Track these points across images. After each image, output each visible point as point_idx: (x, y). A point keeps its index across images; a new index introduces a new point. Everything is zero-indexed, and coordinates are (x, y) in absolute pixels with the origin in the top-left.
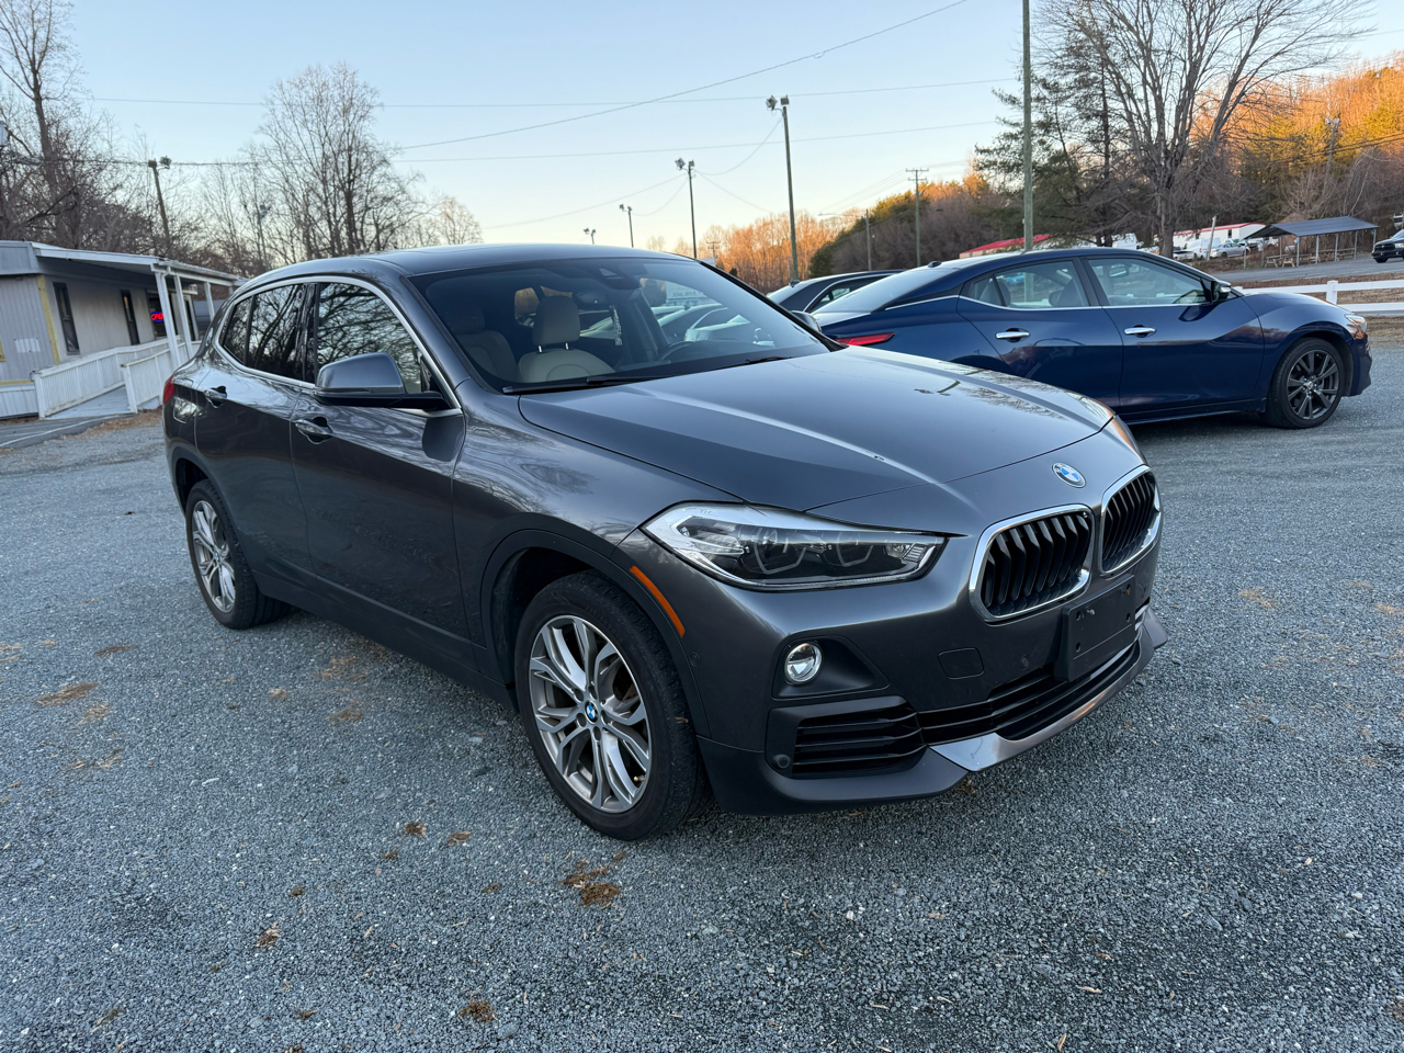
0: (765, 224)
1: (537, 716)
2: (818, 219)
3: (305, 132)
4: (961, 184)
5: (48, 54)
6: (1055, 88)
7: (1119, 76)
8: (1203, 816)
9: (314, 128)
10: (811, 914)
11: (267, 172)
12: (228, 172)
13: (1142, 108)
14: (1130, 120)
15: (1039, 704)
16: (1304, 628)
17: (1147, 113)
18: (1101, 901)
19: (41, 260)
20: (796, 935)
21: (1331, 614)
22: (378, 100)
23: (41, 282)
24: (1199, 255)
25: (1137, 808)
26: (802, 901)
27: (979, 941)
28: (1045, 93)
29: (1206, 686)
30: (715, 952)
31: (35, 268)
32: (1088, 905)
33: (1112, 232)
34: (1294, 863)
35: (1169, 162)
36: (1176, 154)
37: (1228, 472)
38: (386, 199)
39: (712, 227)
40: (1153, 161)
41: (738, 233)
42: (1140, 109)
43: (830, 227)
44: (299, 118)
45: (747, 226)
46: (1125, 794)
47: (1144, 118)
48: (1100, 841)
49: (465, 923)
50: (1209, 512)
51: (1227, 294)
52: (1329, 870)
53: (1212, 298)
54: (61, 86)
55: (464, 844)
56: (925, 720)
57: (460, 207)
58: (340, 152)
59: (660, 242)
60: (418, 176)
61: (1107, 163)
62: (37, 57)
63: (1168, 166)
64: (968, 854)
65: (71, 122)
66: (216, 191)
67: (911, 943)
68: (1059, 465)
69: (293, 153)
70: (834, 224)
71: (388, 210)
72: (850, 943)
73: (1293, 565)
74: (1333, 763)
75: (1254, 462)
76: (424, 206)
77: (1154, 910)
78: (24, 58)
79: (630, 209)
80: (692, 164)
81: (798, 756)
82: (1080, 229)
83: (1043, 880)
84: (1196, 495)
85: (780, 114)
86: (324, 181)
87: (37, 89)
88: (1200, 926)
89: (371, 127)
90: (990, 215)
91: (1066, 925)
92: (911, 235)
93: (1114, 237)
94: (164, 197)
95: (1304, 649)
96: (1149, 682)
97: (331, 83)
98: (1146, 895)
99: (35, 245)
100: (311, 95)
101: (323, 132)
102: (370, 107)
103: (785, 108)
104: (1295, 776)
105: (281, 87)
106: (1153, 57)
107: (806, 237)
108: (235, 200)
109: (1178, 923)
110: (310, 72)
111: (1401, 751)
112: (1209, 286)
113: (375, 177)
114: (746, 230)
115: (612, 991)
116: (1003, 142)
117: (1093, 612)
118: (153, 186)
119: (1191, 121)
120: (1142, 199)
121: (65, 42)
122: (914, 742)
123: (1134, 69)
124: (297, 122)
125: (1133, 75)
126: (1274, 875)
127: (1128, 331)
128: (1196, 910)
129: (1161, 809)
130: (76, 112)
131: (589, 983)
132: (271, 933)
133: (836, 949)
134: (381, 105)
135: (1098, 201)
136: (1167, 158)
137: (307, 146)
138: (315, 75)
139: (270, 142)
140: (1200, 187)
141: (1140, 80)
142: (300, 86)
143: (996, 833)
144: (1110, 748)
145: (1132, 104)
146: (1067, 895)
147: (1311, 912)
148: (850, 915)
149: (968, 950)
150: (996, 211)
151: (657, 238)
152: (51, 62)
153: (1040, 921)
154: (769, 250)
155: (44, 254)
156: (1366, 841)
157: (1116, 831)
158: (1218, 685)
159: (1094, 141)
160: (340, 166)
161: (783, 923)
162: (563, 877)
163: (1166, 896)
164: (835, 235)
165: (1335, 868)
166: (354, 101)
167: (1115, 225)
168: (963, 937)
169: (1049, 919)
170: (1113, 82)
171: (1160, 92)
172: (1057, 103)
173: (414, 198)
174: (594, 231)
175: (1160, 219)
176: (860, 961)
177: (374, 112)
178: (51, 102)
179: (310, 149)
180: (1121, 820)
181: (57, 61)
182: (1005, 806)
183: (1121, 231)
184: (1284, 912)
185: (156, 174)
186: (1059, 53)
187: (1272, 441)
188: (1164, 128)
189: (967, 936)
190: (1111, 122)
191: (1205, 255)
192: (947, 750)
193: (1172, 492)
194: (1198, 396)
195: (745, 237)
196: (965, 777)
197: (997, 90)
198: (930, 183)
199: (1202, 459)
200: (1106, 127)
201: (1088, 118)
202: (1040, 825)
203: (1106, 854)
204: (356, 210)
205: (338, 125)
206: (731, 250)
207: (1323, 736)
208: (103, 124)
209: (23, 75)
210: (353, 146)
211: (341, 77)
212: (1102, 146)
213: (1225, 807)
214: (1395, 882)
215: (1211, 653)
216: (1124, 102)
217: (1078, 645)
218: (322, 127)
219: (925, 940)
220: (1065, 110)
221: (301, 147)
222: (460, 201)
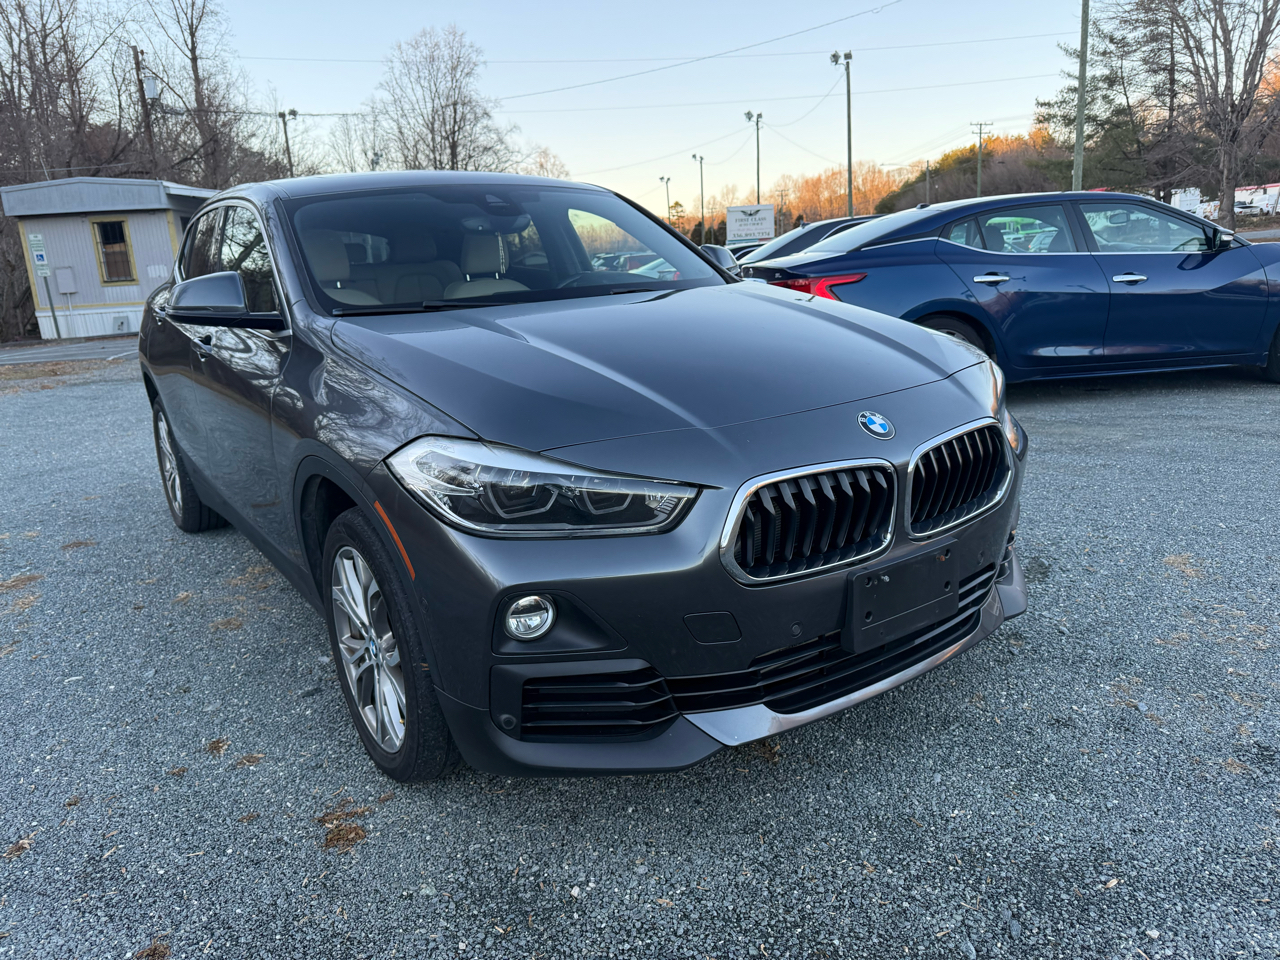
0: (833, 174)
1: (341, 646)
2: (885, 170)
3: (418, 88)
4: (1027, 137)
5: (203, 19)
6: (1122, 43)
7: (1187, 30)
8: (1014, 813)
9: (426, 84)
10: (538, 885)
11: (384, 124)
12: (353, 121)
13: (1210, 62)
14: (1196, 74)
15: (827, 675)
16: (1222, 602)
17: (1215, 67)
18: (852, 905)
19: (171, 197)
20: (510, 908)
21: (1259, 589)
22: (482, 59)
23: (170, 216)
24: (1265, 210)
25: (943, 796)
26: (535, 868)
27: (696, 939)
28: (1112, 47)
29: (1083, 661)
30: (419, 917)
31: (164, 204)
32: (836, 908)
33: (1171, 185)
34: (1094, 883)
35: (1235, 115)
36: (1242, 110)
37: (1208, 428)
38: (486, 149)
39: (783, 177)
40: (1218, 114)
41: (807, 182)
42: (1208, 62)
43: (897, 177)
44: (414, 75)
45: (816, 176)
46: (938, 778)
47: (1212, 72)
48: (886, 833)
49: (201, 853)
50: (1169, 469)
51: (1228, 242)
52: (1132, 897)
53: (1214, 247)
54: (213, 47)
55: (251, 768)
56: (675, 686)
57: (554, 157)
58: (447, 106)
59: (732, 191)
60: (515, 128)
61: (1171, 116)
62: (195, 21)
63: (1234, 120)
64: (736, 832)
65: (220, 78)
66: (342, 141)
67: (622, 932)
68: (867, 414)
69: (407, 107)
70: (900, 174)
71: (488, 159)
72: (560, 924)
73: (1237, 532)
74: (1192, 764)
75: (1240, 418)
76: (519, 155)
77: (907, 923)
78: (184, 23)
79: (702, 158)
80: (760, 116)
81: (527, 716)
82: (1139, 181)
83: (800, 871)
84: (1163, 451)
85: (843, 68)
86: (432, 131)
87: (193, 50)
88: (950, 950)
89: (475, 83)
90: (1048, 167)
91: (800, 930)
92: (973, 186)
93: (1173, 191)
94: (290, 143)
95: (1212, 625)
96: (1022, 652)
97: (442, 44)
98: (905, 904)
99: (166, 183)
100: (424, 54)
101: (434, 90)
102: (476, 65)
103: (848, 63)
104: (1141, 776)
105: (400, 47)
106: (1225, 11)
107: (872, 186)
108: (357, 148)
109: (927, 944)
110: (424, 34)
111: (1277, 756)
112: (1211, 235)
113: (478, 129)
114: (815, 179)
115: (295, 949)
116: (1065, 95)
117: (887, 579)
118: (282, 134)
119: (1261, 75)
120: (1204, 152)
121: (218, 9)
122: (663, 708)
123: (1203, 24)
124: (412, 79)
125: (1203, 30)
126: (1064, 896)
127: (1117, 279)
128: (953, 931)
129: (969, 801)
130: (223, 69)
131: (278, 937)
132: (23, 844)
133: (542, 929)
134: (485, 63)
135: (1158, 155)
136: (1233, 112)
137: (420, 101)
138: (428, 36)
139: (387, 97)
140: (1267, 141)
141: (1209, 33)
142: (416, 46)
143: (777, 810)
144: (946, 723)
145: (1201, 59)
146: (818, 893)
147: (1089, 949)
148: (575, 891)
149: (680, 947)
150: (1053, 163)
151: (730, 186)
152: (206, 27)
153: (773, 922)
154: (836, 198)
155: (173, 192)
156: (1191, 865)
157: (908, 822)
158: (1098, 660)
159: (1158, 95)
160: (447, 119)
161: (504, 891)
162: (319, 815)
163: (927, 908)
164: (901, 184)
165: (1140, 895)
166: (461, 60)
167: (1177, 178)
168: (680, 932)
169: (785, 920)
170: (1182, 37)
171: (1230, 46)
172: (1121, 57)
173: (511, 149)
174: (669, 179)
175: (1222, 173)
176: (559, 947)
177: (479, 70)
178: (204, 61)
179: (421, 103)
180: (919, 809)
181: (210, 25)
182: (801, 780)
183: (1183, 184)
184: (1056, 945)
185: (285, 124)
186: (1127, 8)
187: (1270, 397)
188: (1231, 82)
189: (686, 932)
190: (1177, 76)
191: (1271, 210)
192: (702, 720)
193: (1138, 446)
194: (1193, 348)
195: (814, 185)
196: (718, 752)
197: (1062, 44)
198: (995, 137)
199: (1186, 413)
200: (1173, 81)
201: (1155, 72)
202: (829, 807)
203: (886, 847)
204: (460, 158)
205: (447, 82)
206: (800, 198)
207: (1193, 729)
208: (241, 80)
209: (181, 36)
210: (459, 100)
211: (451, 38)
212: (1168, 100)
213: (1043, 805)
214: (1205, 922)
215: (1105, 624)
216: (1192, 56)
217: (868, 615)
218: (432, 84)
219: (639, 931)
220: (1132, 64)
221: (414, 101)
222: (553, 151)
